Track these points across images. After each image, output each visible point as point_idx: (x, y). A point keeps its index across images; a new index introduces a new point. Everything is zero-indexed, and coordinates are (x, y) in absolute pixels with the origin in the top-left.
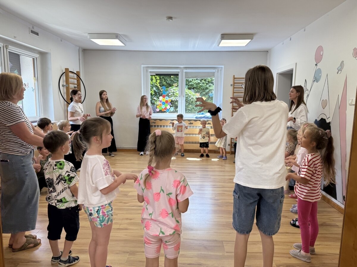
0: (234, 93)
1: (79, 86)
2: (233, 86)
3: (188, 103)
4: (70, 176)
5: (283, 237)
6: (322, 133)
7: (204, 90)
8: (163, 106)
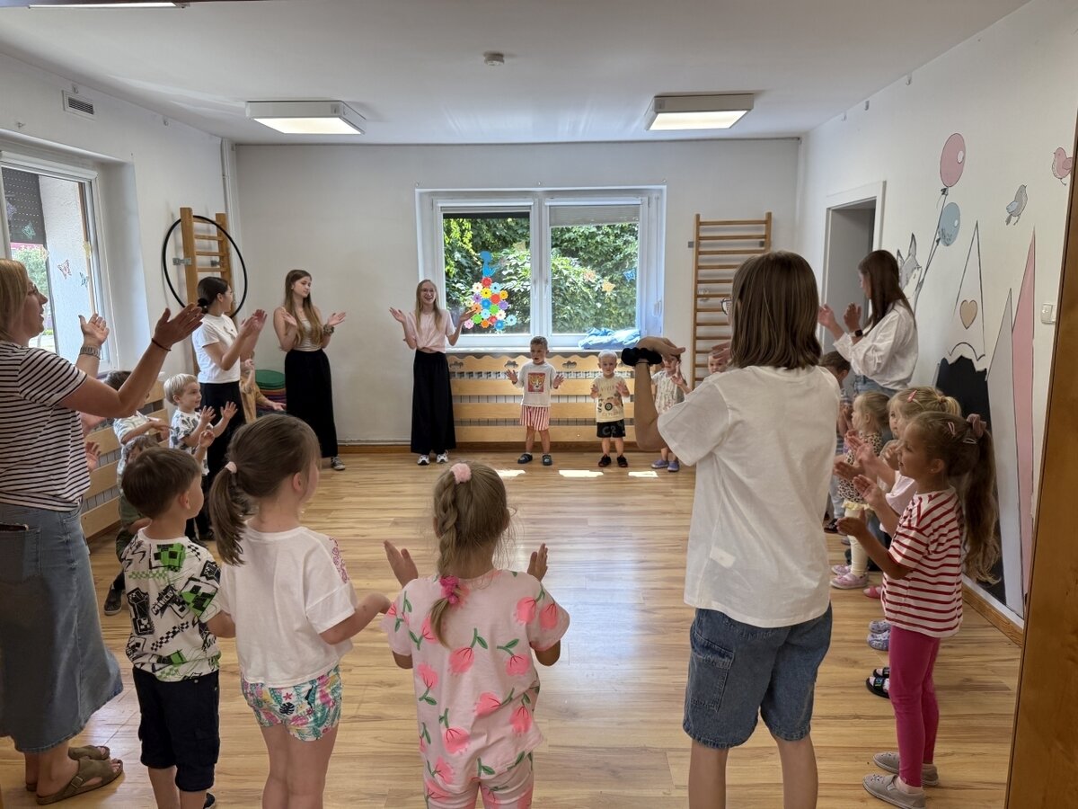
0: (698, 268)
1: (225, 259)
2: (694, 249)
3: (561, 300)
4: (201, 591)
5: (844, 731)
6: (956, 430)
7: (608, 256)
8: (486, 311)
